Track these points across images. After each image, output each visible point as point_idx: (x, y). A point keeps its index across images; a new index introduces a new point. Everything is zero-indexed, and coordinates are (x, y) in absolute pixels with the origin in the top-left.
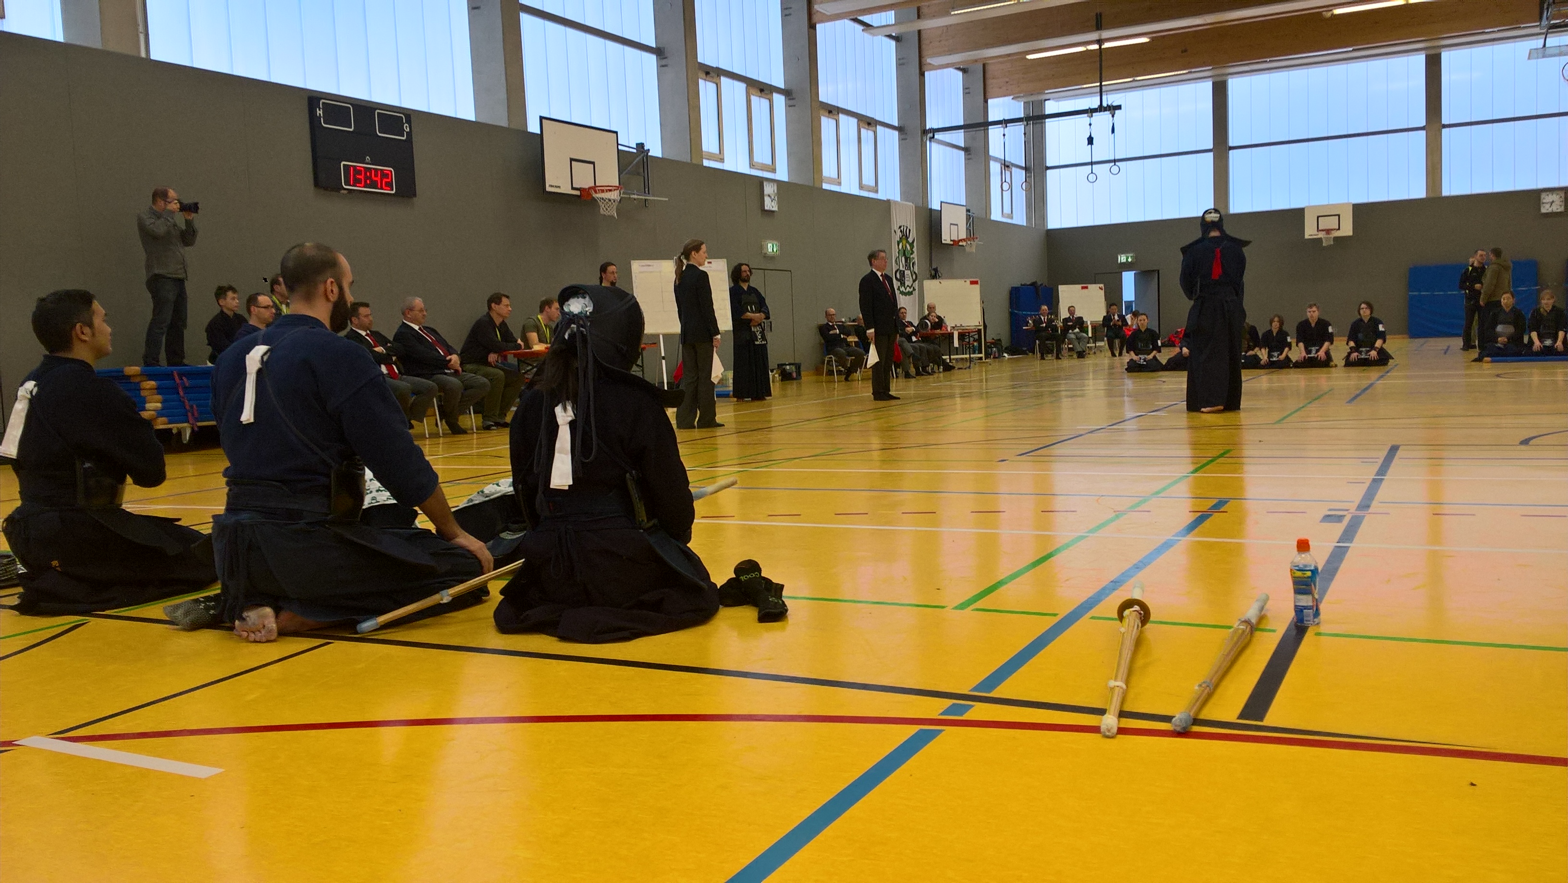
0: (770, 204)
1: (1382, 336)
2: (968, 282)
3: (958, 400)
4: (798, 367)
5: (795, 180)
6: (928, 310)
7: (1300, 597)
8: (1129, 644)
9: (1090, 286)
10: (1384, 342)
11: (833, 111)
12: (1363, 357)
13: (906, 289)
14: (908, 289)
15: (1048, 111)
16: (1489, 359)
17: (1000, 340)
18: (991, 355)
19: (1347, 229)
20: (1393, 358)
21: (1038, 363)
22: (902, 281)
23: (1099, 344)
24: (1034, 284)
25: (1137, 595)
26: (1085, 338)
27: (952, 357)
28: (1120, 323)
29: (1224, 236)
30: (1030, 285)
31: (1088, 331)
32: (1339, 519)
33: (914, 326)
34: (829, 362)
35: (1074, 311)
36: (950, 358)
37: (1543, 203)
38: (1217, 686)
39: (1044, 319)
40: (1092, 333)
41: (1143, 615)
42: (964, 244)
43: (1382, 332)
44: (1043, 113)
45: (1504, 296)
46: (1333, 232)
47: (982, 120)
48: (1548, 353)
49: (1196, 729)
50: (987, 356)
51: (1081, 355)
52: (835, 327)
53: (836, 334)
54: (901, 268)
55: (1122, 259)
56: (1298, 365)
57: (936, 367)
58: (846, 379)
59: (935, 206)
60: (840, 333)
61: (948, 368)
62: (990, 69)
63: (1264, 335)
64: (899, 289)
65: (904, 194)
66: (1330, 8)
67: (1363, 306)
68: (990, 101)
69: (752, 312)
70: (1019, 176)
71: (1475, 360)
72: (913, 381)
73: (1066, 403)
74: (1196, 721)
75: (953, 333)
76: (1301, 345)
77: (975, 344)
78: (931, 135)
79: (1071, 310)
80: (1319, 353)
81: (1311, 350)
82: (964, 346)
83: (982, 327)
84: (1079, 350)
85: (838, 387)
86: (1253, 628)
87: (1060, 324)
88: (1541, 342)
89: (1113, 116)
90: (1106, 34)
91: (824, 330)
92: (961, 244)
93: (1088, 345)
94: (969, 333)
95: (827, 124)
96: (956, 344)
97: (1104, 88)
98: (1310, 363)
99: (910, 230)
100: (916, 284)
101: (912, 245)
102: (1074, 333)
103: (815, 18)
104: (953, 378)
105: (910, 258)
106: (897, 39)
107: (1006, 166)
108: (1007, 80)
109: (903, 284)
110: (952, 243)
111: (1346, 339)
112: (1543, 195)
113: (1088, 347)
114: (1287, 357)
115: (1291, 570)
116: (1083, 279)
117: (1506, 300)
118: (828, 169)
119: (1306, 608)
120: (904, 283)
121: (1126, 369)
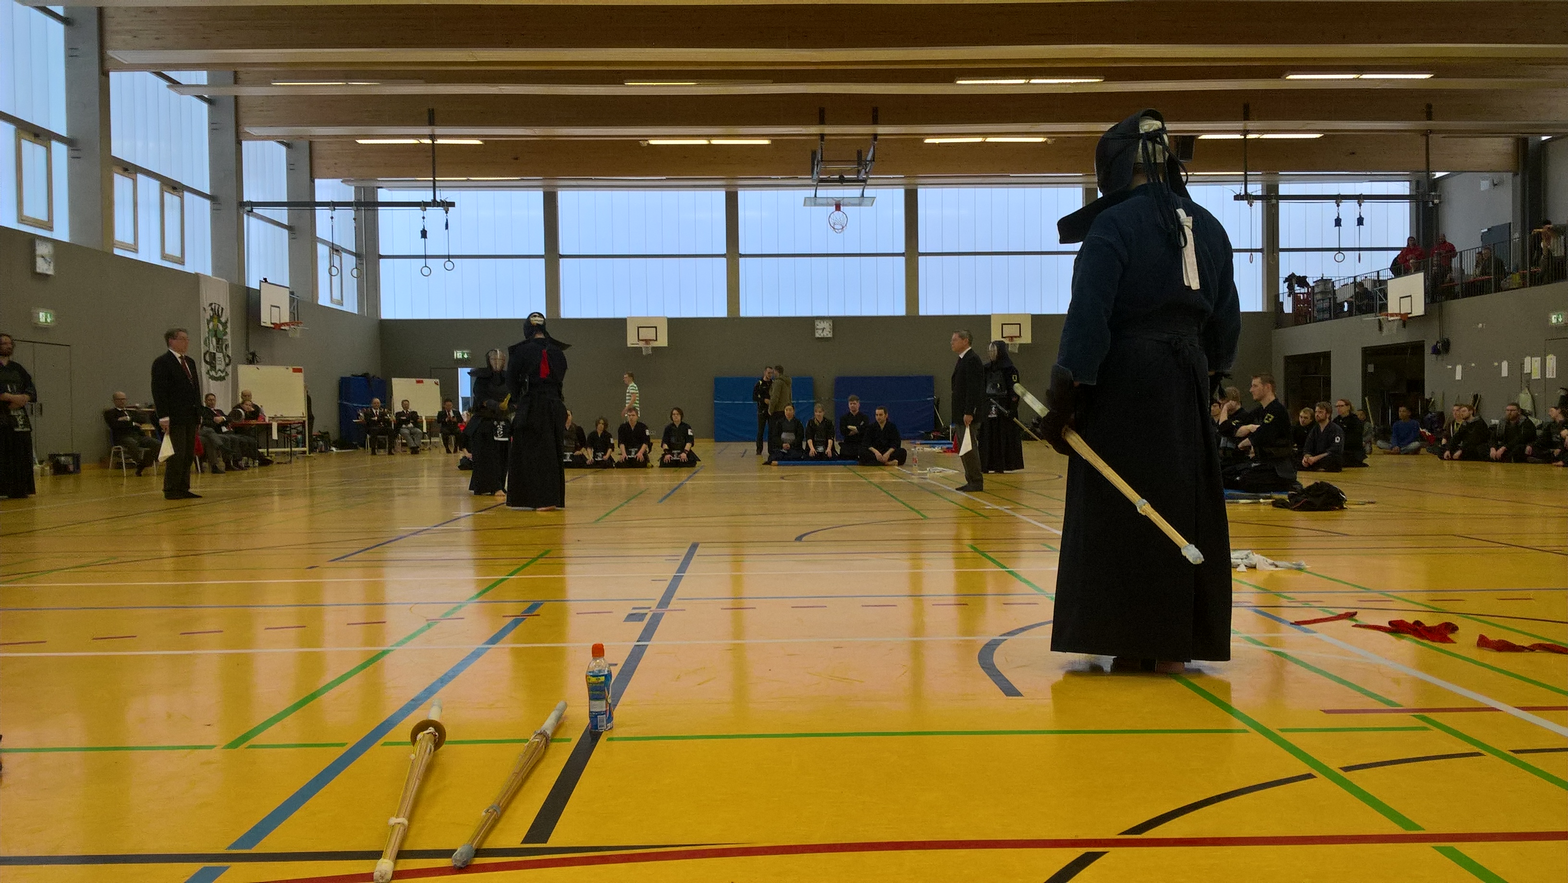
0: (42, 267)
1: (691, 439)
2: (291, 369)
3: (276, 498)
4: (76, 458)
5: (80, 241)
6: (242, 398)
7: (593, 702)
8: (419, 770)
9: (425, 380)
10: (693, 445)
11: (129, 169)
12: (675, 459)
13: (217, 374)
14: (220, 374)
15: (381, 199)
16: (776, 462)
17: (327, 433)
18: (316, 448)
19: (663, 341)
20: (700, 461)
21: (369, 458)
22: (212, 364)
23: (434, 440)
24: (365, 376)
25: (434, 715)
26: (419, 433)
27: (270, 450)
28: (455, 419)
29: (549, 339)
30: (361, 376)
31: (422, 426)
32: (639, 617)
33: (224, 416)
34: (117, 454)
35: (408, 405)
36: (268, 452)
37: (817, 329)
38: (504, 810)
39: (376, 412)
40: (427, 429)
41: (437, 737)
42: (287, 328)
43: (691, 436)
44: (376, 201)
45: (787, 407)
46: (651, 342)
47: (308, 200)
48: (821, 459)
49: (479, 861)
50: (311, 450)
51: (415, 451)
52: (126, 412)
53: (125, 422)
54: (212, 350)
55: (458, 355)
56: (620, 465)
57: (250, 462)
58: (139, 474)
59: (253, 283)
60: (132, 420)
61: (265, 462)
62: (317, 148)
63: (589, 437)
64: (208, 373)
65: (216, 268)
66: (648, 138)
67: (675, 412)
68: (317, 181)
69: (13, 392)
70: (349, 261)
71: (766, 463)
72: (221, 478)
73: (399, 501)
74: (479, 852)
75: (271, 424)
76: (623, 446)
77: (299, 436)
78: (249, 208)
79: (405, 404)
80: (637, 455)
81: (631, 452)
82: (286, 439)
83: (306, 419)
84: (412, 445)
85: (128, 483)
86: (547, 740)
87: (393, 418)
88: (816, 448)
89: (447, 212)
90: (438, 131)
91: (111, 416)
92: (283, 328)
93: (422, 441)
94: (290, 424)
95: (121, 184)
96: (275, 436)
97: (437, 184)
98: (630, 464)
99: (222, 309)
100: (229, 369)
101: (225, 325)
102: (408, 428)
103: (108, 65)
104: (270, 473)
105: (222, 339)
106: (210, 101)
107: (335, 249)
108: (337, 161)
109: (213, 366)
110: (272, 326)
111: (660, 441)
112: (817, 322)
113: (423, 443)
114: (610, 457)
115: (586, 676)
116: (418, 372)
117: (789, 411)
118: (122, 231)
119: (600, 713)
120: (215, 367)
121: (459, 467)
